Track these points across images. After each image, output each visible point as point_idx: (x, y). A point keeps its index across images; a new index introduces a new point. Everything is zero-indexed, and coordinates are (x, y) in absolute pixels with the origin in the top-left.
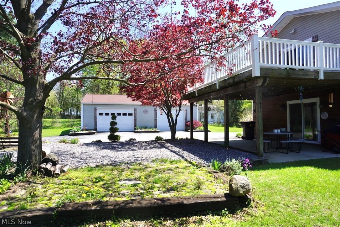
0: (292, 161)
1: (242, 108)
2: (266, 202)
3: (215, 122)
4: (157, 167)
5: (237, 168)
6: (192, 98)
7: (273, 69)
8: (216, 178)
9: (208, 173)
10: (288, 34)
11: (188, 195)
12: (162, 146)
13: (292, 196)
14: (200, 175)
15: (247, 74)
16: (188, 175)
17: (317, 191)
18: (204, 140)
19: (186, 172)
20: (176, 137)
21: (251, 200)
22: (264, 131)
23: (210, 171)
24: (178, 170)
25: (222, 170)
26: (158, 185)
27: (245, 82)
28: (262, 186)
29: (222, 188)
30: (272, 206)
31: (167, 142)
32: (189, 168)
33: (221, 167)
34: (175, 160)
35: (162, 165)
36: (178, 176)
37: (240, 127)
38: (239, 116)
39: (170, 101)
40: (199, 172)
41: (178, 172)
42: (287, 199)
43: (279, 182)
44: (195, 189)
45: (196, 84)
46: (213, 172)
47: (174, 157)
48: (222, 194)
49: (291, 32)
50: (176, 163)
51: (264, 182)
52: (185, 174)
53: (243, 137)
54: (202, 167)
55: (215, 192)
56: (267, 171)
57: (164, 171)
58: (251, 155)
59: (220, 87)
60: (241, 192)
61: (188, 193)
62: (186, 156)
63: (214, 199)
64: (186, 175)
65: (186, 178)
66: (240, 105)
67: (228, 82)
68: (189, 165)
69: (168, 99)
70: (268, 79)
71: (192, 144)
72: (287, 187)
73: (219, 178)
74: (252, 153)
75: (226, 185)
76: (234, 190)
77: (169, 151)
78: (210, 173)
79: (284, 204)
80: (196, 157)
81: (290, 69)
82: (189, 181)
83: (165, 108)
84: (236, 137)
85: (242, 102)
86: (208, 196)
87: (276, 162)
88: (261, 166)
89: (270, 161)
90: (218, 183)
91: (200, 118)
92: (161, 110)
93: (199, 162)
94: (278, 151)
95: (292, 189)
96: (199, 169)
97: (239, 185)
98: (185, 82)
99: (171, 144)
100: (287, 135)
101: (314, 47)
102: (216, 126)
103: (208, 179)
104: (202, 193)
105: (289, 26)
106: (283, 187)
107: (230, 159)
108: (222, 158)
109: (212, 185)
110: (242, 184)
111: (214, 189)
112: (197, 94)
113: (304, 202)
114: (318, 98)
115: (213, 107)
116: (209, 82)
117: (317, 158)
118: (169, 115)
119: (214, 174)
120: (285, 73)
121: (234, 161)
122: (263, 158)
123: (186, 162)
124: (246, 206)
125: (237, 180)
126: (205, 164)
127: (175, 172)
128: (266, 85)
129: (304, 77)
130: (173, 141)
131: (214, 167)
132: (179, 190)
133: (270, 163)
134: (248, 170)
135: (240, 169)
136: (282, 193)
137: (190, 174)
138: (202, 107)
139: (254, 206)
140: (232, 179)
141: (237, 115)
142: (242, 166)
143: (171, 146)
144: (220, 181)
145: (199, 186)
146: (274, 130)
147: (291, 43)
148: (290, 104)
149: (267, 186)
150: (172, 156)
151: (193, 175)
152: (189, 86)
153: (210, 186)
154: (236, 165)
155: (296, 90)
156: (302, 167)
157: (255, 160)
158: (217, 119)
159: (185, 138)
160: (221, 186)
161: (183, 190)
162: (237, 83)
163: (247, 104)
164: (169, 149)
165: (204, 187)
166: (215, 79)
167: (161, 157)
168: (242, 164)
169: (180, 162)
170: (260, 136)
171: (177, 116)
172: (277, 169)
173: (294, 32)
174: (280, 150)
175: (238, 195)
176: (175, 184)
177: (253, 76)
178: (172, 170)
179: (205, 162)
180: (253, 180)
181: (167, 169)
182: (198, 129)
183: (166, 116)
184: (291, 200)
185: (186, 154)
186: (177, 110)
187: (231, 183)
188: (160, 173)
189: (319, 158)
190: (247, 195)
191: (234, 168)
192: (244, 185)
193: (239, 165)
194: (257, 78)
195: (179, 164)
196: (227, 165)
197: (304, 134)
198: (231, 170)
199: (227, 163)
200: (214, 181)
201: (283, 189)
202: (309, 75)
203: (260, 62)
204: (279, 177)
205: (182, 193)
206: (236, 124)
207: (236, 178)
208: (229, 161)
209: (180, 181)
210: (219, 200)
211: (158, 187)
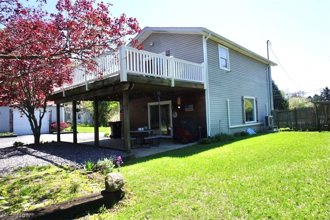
0: (154, 154)
1: (108, 108)
2: (137, 192)
3: (82, 123)
4: (21, 177)
5: (110, 166)
6: (59, 98)
7: (137, 76)
8: (91, 178)
9: (82, 175)
10: (148, 46)
11: (64, 200)
12: (24, 152)
13: (156, 183)
14: (74, 179)
15: (116, 79)
16: (61, 180)
17: (173, 176)
18: (73, 142)
19: (58, 177)
20: (40, 141)
21: (124, 193)
22: (131, 130)
23: (84, 172)
24: (48, 176)
25: (95, 170)
26: (27, 197)
27: (113, 86)
28: (132, 179)
29: (98, 187)
30: (142, 195)
31: (29, 148)
32: (61, 173)
33: (94, 167)
34: (43, 167)
35: (28, 174)
36: (50, 183)
37: (107, 126)
38: (106, 116)
39: (32, 101)
40: (72, 175)
41: (49, 179)
42: (153, 186)
43: (146, 173)
44: (71, 193)
45: (63, 84)
46: (87, 173)
47: (41, 163)
48: (98, 192)
49: (150, 45)
50: (45, 169)
51: (133, 175)
52: (57, 179)
53: (111, 136)
54: (75, 169)
55: (92, 192)
56: (135, 165)
57: (32, 181)
58: (120, 152)
59: (90, 90)
60: (116, 187)
61: (63, 198)
62: (55, 160)
63: (92, 199)
64: (59, 180)
65: (59, 183)
66: (106, 105)
67: (98, 84)
68: (61, 169)
69: (30, 100)
70: (133, 84)
71: (60, 148)
72: (152, 176)
73: (94, 178)
74: (121, 150)
75: (101, 183)
76: (110, 186)
77: (34, 157)
78: (84, 174)
79: (151, 190)
80: (66, 160)
81: (151, 76)
82: (63, 186)
83: (26, 109)
84: (105, 136)
85: (108, 103)
86: (85, 197)
87: (141, 156)
88: (129, 162)
89: (137, 156)
90: (94, 183)
91: (66, 119)
92: (21, 112)
93: (71, 165)
94: (142, 146)
95: (155, 177)
96: (72, 172)
97: (114, 181)
98: (50, 82)
99: (34, 149)
100: (148, 132)
101: (167, 60)
102: (83, 127)
103: (82, 181)
104: (79, 195)
105: (149, 39)
106: (148, 177)
107: (102, 159)
108: (94, 159)
109: (87, 186)
110: (117, 180)
111: (90, 189)
112: (65, 95)
113: (164, 186)
114: (171, 101)
115: (80, 107)
116: (78, 83)
117: (171, 149)
118: (31, 117)
119: (89, 175)
120: (147, 79)
121: (106, 160)
122: (131, 154)
123: (56, 167)
124: (121, 199)
125: (112, 177)
126: (77, 167)
127: (45, 180)
128: (132, 89)
129: (161, 84)
130: (38, 146)
131: (87, 168)
132: (53, 197)
133: (136, 157)
134: (120, 166)
135: (112, 167)
136: (148, 181)
137: (62, 179)
138: (67, 107)
139: (127, 198)
140: (107, 177)
141: (104, 115)
142: (113, 164)
143: (36, 152)
144: (95, 181)
145: (74, 189)
146: (139, 128)
147: (149, 54)
148: (150, 106)
149: (136, 178)
150: (39, 162)
151: (67, 180)
152: (56, 86)
153: (86, 187)
154: (108, 163)
155: (155, 94)
156: (161, 158)
157: (124, 157)
158: (84, 120)
159: (51, 141)
160: (96, 185)
161: (58, 196)
162: (106, 86)
163: (114, 105)
164: (34, 155)
165: (79, 189)
166: (85, 81)
167: (24, 165)
168: (113, 161)
169: (50, 167)
170: (128, 135)
171: (41, 118)
172: (143, 162)
173: (153, 45)
174: (144, 146)
175: (114, 191)
176: (47, 192)
177: (121, 81)
178: (41, 178)
179: (78, 164)
180: (124, 175)
181: (34, 178)
182: (64, 131)
183: (28, 119)
184: (155, 186)
185: (54, 158)
186: (41, 112)
187: (107, 181)
188: (27, 183)
189: (173, 149)
190: (121, 189)
191: (107, 167)
192: (119, 181)
193: (111, 163)
194: (124, 83)
195: (49, 170)
196: (100, 165)
197: (161, 131)
198: (104, 169)
199: (100, 163)
200: (89, 182)
201: (149, 178)
202: (164, 83)
203: (127, 69)
204: (145, 169)
205: (57, 199)
206: (103, 124)
207: (111, 175)
208: (101, 161)
209: (53, 188)
210: (97, 198)
211: (27, 198)
